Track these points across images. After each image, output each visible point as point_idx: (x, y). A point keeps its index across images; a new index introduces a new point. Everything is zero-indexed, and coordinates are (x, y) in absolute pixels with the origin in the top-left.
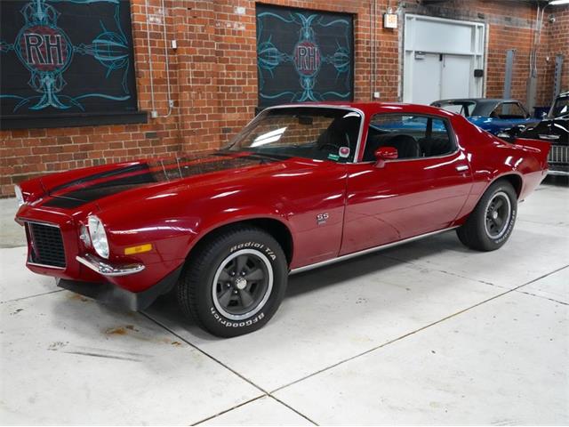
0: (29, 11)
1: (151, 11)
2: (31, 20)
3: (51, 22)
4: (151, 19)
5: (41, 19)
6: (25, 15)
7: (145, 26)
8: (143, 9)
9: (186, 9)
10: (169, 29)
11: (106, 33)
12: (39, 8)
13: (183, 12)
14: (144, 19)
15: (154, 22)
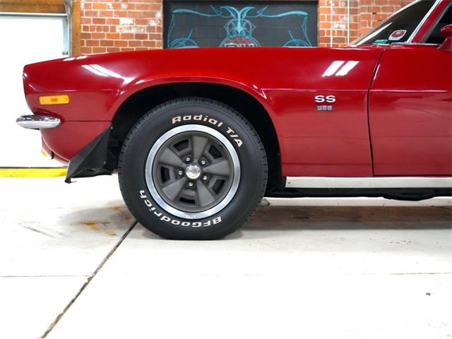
0: (231, 26)
1: (336, 19)
2: (231, 33)
3: (247, 33)
4: (336, 26)
5: (239, 32)
6: (227, 29)
7: (328, 33)
8: (329, 17)
9: (371, 13)
10: (352, 34)
11: (294, 40)
12: (239, 24)
13: (368, 17)
14: (329, 25)
15: (338, 28)
